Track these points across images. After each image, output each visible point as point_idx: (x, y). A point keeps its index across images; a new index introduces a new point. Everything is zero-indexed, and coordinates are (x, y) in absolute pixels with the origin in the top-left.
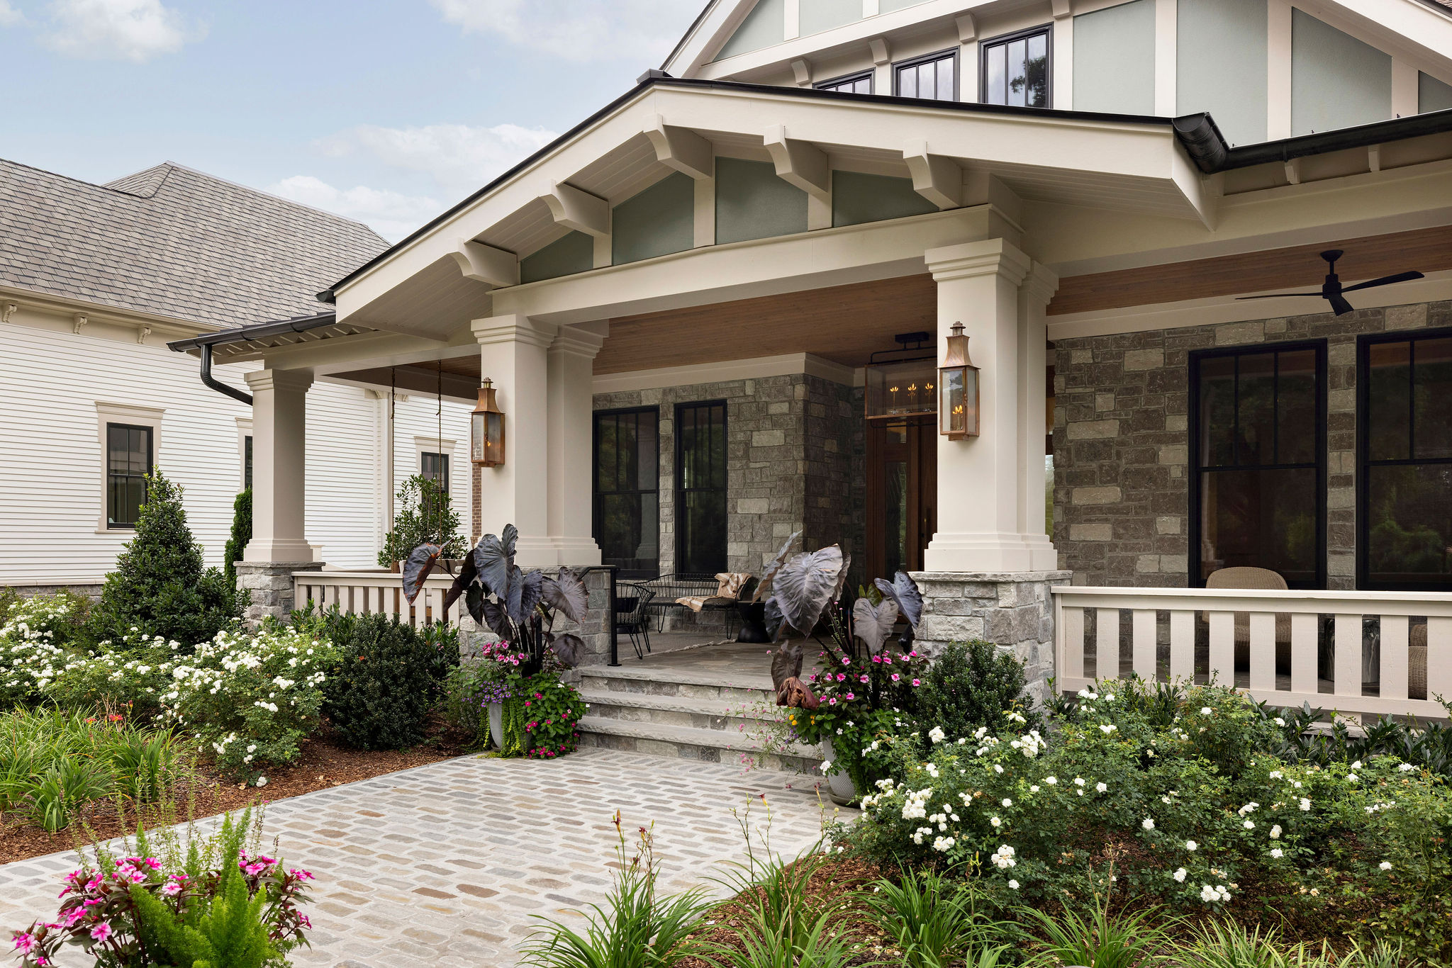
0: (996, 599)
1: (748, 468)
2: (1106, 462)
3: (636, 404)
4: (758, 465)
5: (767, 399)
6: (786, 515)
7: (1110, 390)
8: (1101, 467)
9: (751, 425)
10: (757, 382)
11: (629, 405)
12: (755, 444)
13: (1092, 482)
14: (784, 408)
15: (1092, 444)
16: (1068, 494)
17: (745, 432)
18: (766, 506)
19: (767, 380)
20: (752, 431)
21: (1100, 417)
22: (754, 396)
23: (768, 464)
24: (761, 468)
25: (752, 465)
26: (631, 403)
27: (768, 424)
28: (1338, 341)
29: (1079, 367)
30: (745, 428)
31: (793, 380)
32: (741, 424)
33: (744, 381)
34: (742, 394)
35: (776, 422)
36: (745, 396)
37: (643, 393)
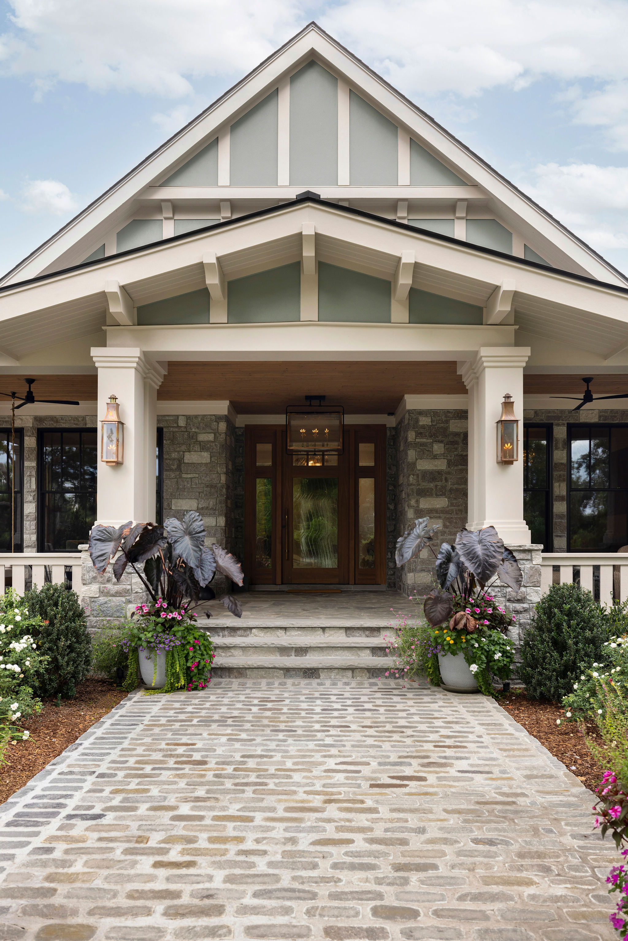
0: (531, 560)
1: (181, 477)
2: (439, 483)
3: (81, 426)
4: (189, 476)
5: (197, 430)
6: (211, 512)
7: (441, 442)
8: (436, 486)
9: (184, 448)
10: (188, 418)
11: (74, 426)
12: (186, 461)
13: (431, 495)
14: (211, 437)
15: (431, 472)
16: (417, 502)
17: (179, 452)
18: (196, 505)
19: (196, 417)
20: (184, 452)
21: (435, 457)
22: (186, 427)
23: (197, 475)
24: (191, 478)
25: (184, 476)
26: (77, 424)
27: (197, 447)
28: (558, 425)
29: (423, 427)
30: (178, 449)
31: (218, 418)
32: (175, 446)
33: (178, 416)
34: (175, 425)
35: (204, 447)
36: (178, 427)
37: (87, 418)
